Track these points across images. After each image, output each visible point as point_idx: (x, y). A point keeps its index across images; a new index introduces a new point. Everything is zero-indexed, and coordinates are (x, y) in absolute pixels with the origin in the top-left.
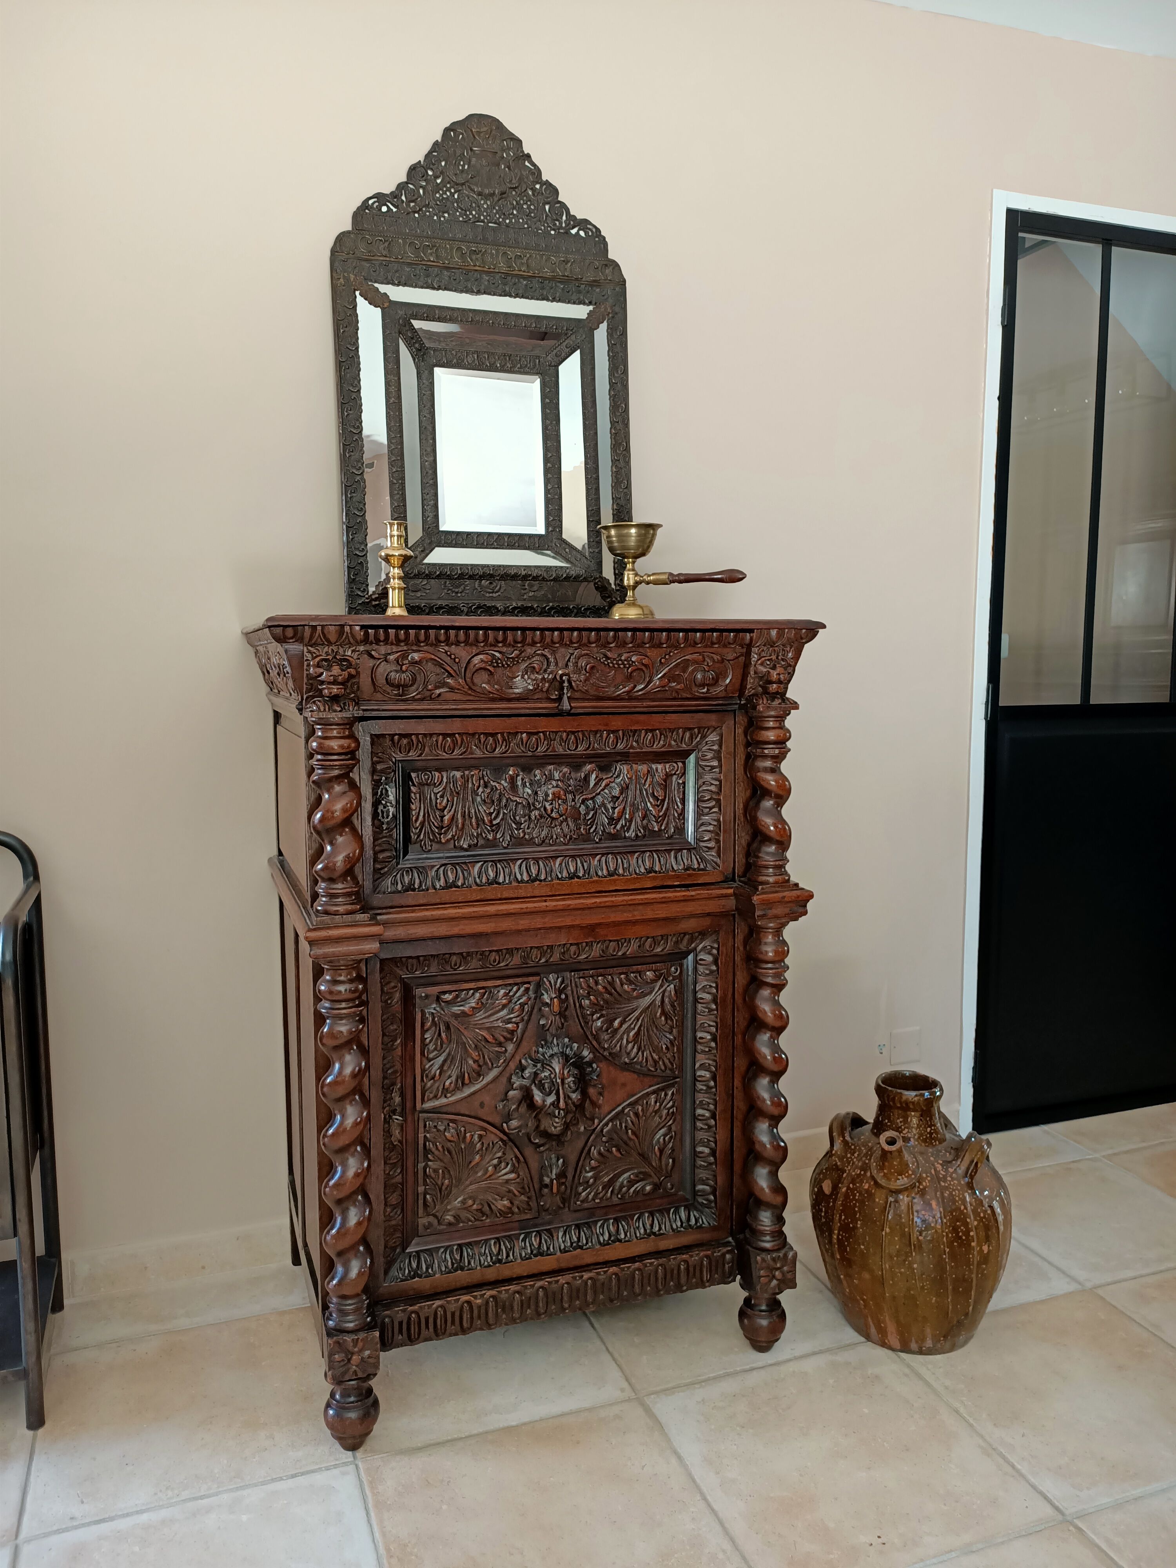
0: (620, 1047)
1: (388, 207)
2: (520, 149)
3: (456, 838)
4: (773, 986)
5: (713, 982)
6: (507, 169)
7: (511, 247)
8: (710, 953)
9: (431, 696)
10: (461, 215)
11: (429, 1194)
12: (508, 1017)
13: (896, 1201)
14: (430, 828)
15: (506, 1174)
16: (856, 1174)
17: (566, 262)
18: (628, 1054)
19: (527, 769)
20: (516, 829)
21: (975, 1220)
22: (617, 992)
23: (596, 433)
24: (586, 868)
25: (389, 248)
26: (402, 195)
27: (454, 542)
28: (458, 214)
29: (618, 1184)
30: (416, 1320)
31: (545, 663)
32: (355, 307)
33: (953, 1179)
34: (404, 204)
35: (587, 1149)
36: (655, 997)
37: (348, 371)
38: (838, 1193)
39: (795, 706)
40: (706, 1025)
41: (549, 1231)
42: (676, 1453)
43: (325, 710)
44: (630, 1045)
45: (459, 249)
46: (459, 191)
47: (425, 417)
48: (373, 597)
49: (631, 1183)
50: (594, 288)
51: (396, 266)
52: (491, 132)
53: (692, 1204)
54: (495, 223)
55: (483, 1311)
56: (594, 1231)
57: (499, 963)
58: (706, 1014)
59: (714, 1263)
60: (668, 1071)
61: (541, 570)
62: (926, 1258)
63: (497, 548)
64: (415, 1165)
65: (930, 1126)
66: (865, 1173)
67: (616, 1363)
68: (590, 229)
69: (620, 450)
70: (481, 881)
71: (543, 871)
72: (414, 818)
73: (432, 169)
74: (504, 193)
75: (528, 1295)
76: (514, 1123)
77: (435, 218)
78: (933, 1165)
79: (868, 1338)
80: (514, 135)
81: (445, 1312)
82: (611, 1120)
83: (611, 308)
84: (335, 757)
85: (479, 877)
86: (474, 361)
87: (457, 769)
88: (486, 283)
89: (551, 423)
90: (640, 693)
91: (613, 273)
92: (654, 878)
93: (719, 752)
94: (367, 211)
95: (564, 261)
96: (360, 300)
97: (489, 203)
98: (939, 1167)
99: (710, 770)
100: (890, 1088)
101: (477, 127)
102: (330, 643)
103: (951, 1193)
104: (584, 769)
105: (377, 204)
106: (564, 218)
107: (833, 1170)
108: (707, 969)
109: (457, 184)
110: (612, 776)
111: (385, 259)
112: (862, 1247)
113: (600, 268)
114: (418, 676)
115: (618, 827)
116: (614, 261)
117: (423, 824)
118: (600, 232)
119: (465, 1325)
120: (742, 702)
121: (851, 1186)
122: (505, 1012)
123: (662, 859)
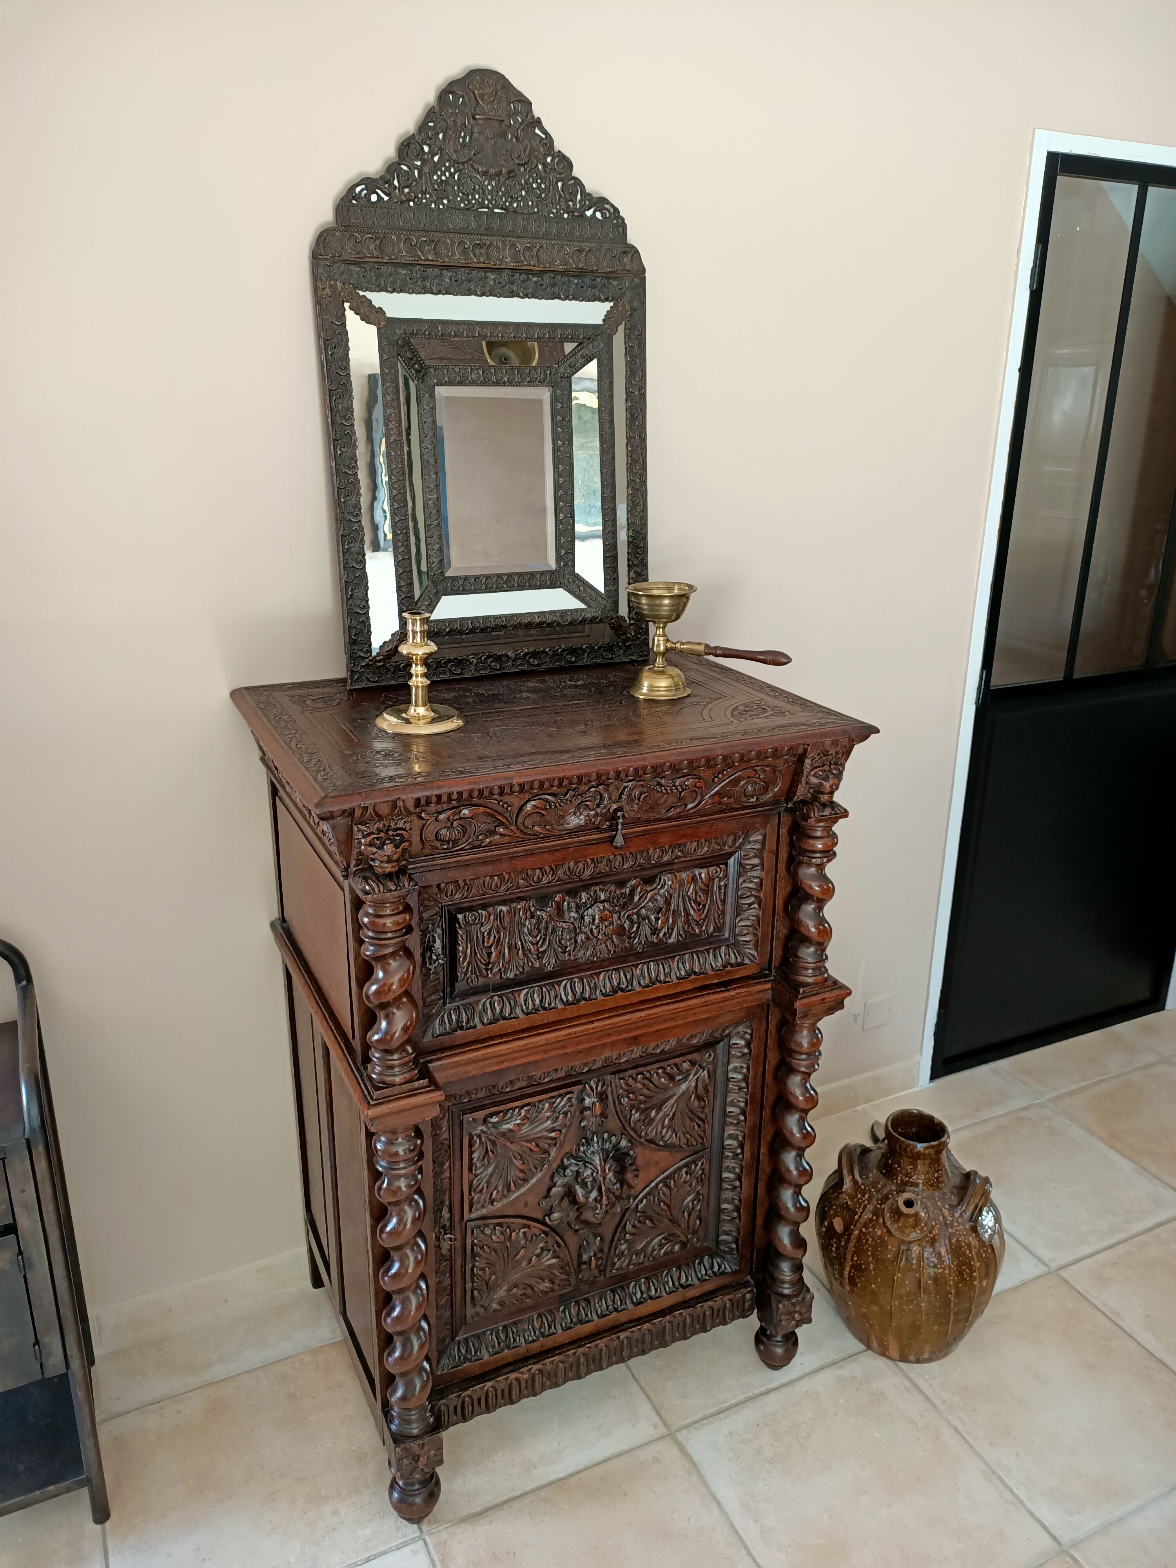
0: (656, 1133)
1: (378, 195)
2: (529, 115)
3: (502, 971)
4: (804, 1073)
5: (744, 1063)
6: (514, 140)
7: (519, 237)
8: (742, 1038)
9: (480, 845)
10: (462, 201)
11: (476, 1289)
12: (552, 1126)
13: (908, 1250)
14: (477, 964)
15: (548, 1260)
16: (868, 1218)
17: (580, 251)
18: (663, 1137)
19: (573, 893)
20: (562, 953)
21: (978, 1261)
22: (655, 1085)
23: (613, 458)
24: (628, 979)
25: (380, 247)
26: (394, 179)
27: (461, 588)
28: (459, 199)
29: (650, 1248)
30: (470, 1402)
31: (599, 797)
32: (344, 324)
33: (959, 1224)
34: (397, 191)
35: (622, 1225)
36: (691, 1082)
37: (340, 401)
38: (851, 1234)
39: (845, 814)
40: (735, 1101)
41: (587, 1301)
42: (714, 1498)
43: (379, 891)
44: (665, 1130)
45: (462, 243)
46: (460, 171)
47: (427, 448)
48: (378, 658)
49: (661, 1246)
50: (611, 281)
51: (390, 269)
52: (496, 92)
53: (715, 1253)
54: (501, 209)
55: (530, 1383)
56: (627, 1292)
57: (544, 1079)
58: (736, 1091)
59: (735, 1304)
60: (699, 1145)
61: (556, 616)
62: (933, 1298)
63: (507, 591)
64: (464, 1266)
65: (937, 1172)
66: (878, 1218)
67: (644, 1392)
68: (607, 209)
69: (636, 469)
70: (527, 1008)
71: (587, 988)
72: (461, 959)
73: (428, 145)
74: (512, 171)
75: (570, 1362)
76: (556, 1215)
77: (433, 206)
78: (941, 1211)
79: (869, 1347)
80: (522, 95)
81: (496, 1390)
82: (645, 1197)
83: (630, 303)
84: (389, 935)
85: (525, 1004)
86: (479, 378)
87: (504, 903)
88: (491, 282)
89: (564, 444)
90: (691, 811)
91: (631, 261)
92: (694, 981)
93: (761, 851)
94: (354, 202)
95: (578, 250)
96: (350, 316)
97: (493, 184)
98: (946, 1212)
99: (752, 868)
100: (902, 1139)
101: (480, 88)
102: (380, 818)
103: (958, 1240)
104: (629, 885)
105: (365, 192)
106: (579, 197)
107: (844, 1209)
108: (739, 1052)
109: (458, 163)
110: (656, 888)
111: (376, 260)
112: (874, 1286)
113: (617, 257)
114: (468, 829)
115: (661, 935)
116: (633, 247)
117: (469, 964)
118: (619, 212)
119: (514, 1397)
120: (789, 806)
121: (864, 1229)
122: (549, 1122)
123: (701, 958)
